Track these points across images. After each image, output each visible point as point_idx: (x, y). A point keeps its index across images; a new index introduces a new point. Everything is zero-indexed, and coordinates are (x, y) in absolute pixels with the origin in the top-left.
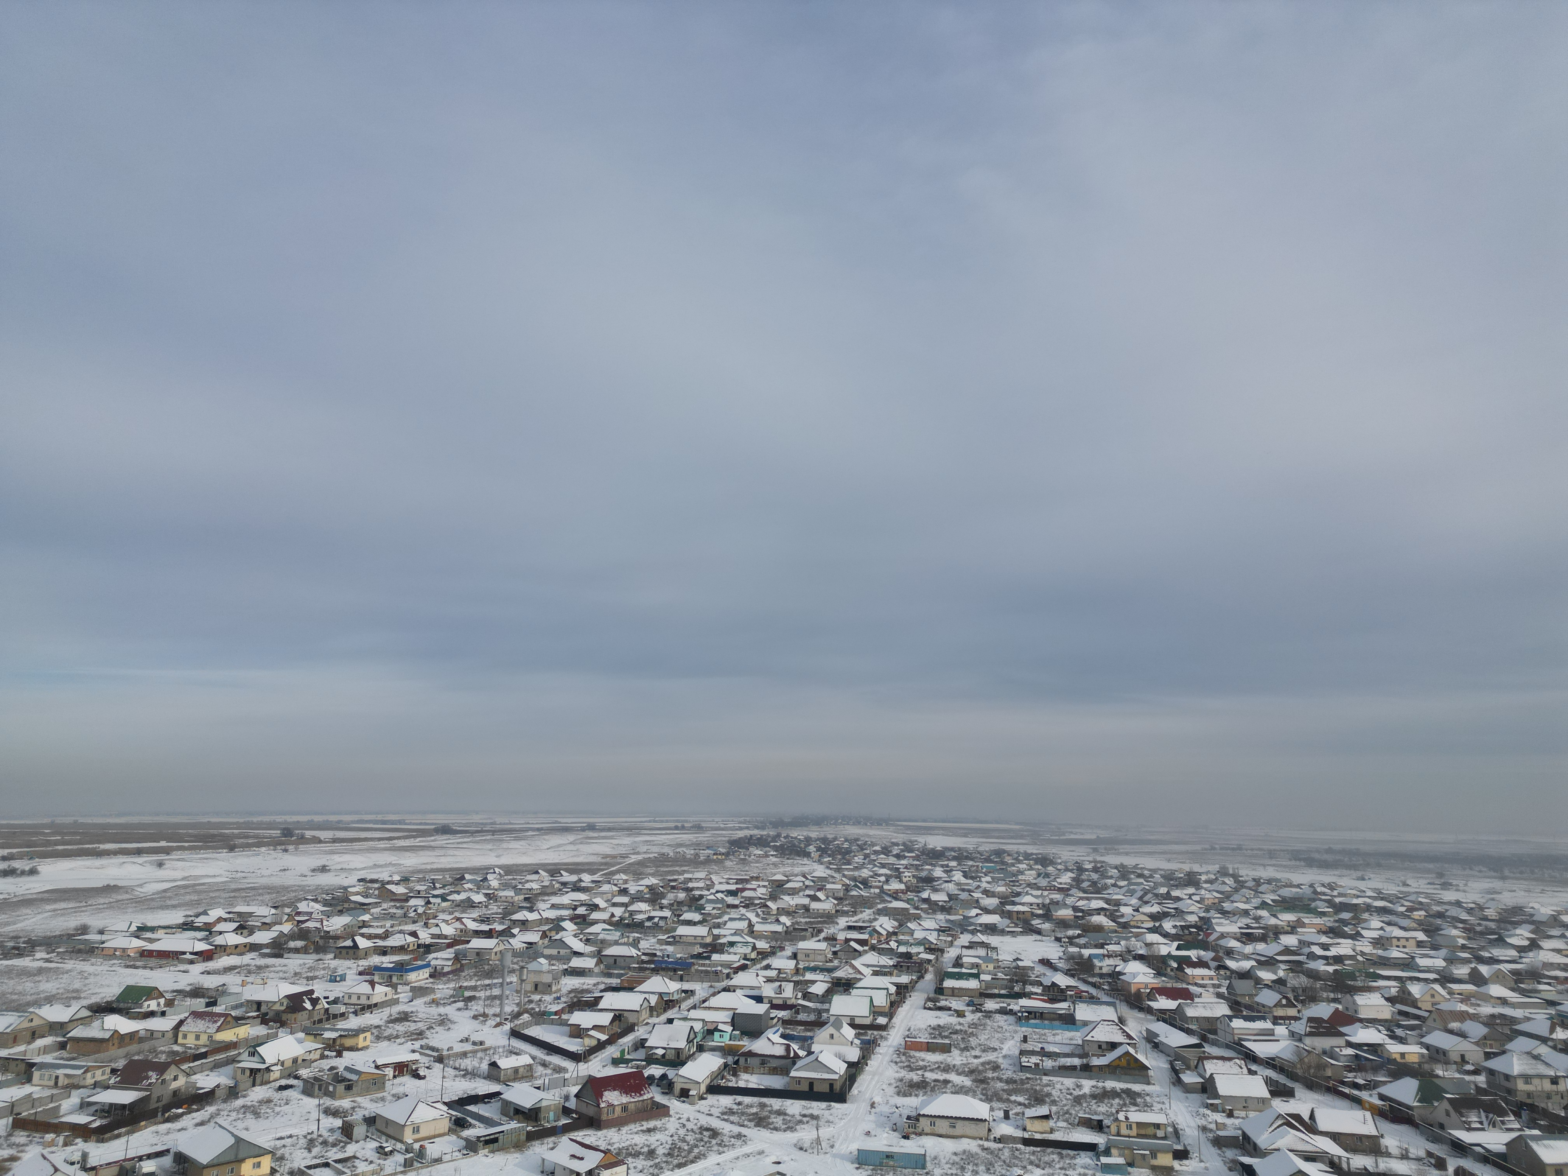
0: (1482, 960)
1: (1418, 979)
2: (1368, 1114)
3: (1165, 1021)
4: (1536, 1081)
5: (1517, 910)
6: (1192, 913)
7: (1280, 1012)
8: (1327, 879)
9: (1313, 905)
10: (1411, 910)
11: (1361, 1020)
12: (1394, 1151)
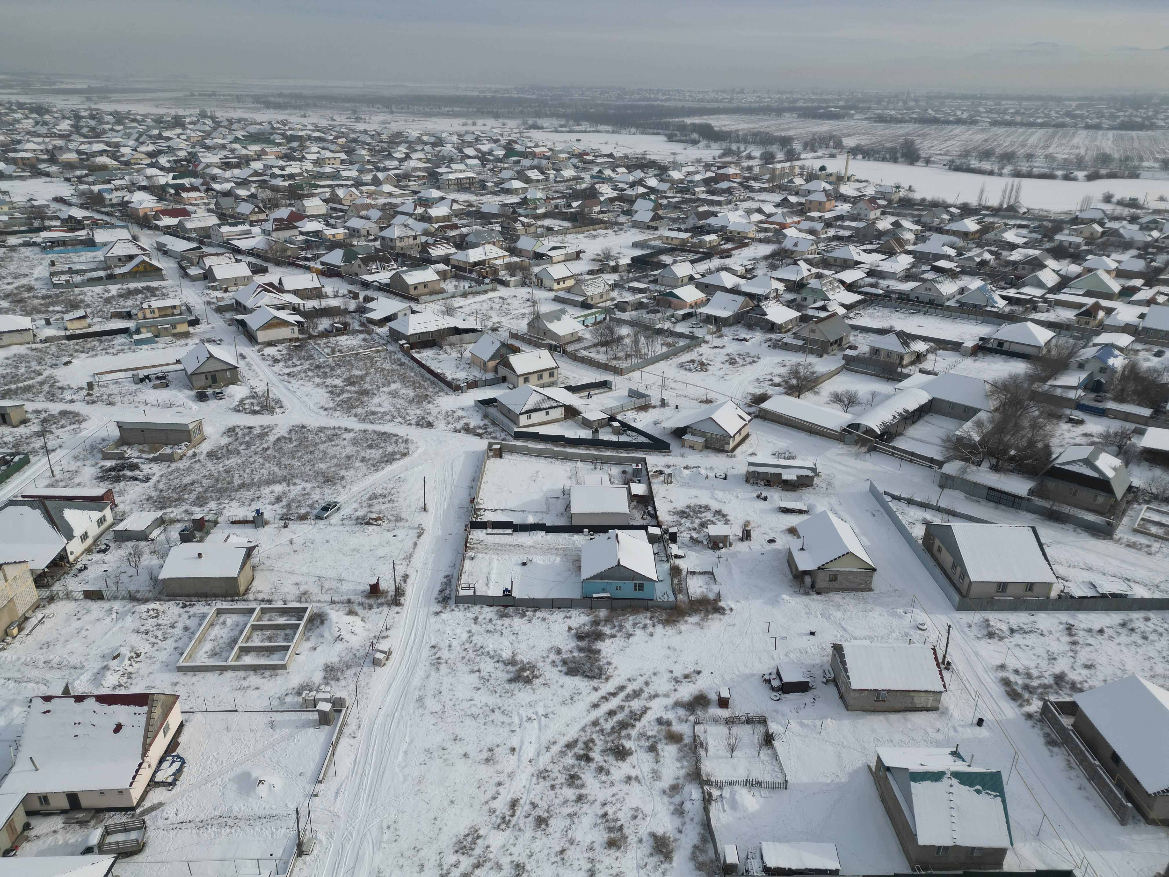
0: (378, 169)
1: (342, 185)
2: (315, 275)
3: (170, 234)
4: (406, 240)
5: (399, 134)
6: (182, 149)
7: (254, 217)
8: (281, 118)
9: (272, 138)
10: (337, 138)
11: (308, 217)
12: (330, 294)
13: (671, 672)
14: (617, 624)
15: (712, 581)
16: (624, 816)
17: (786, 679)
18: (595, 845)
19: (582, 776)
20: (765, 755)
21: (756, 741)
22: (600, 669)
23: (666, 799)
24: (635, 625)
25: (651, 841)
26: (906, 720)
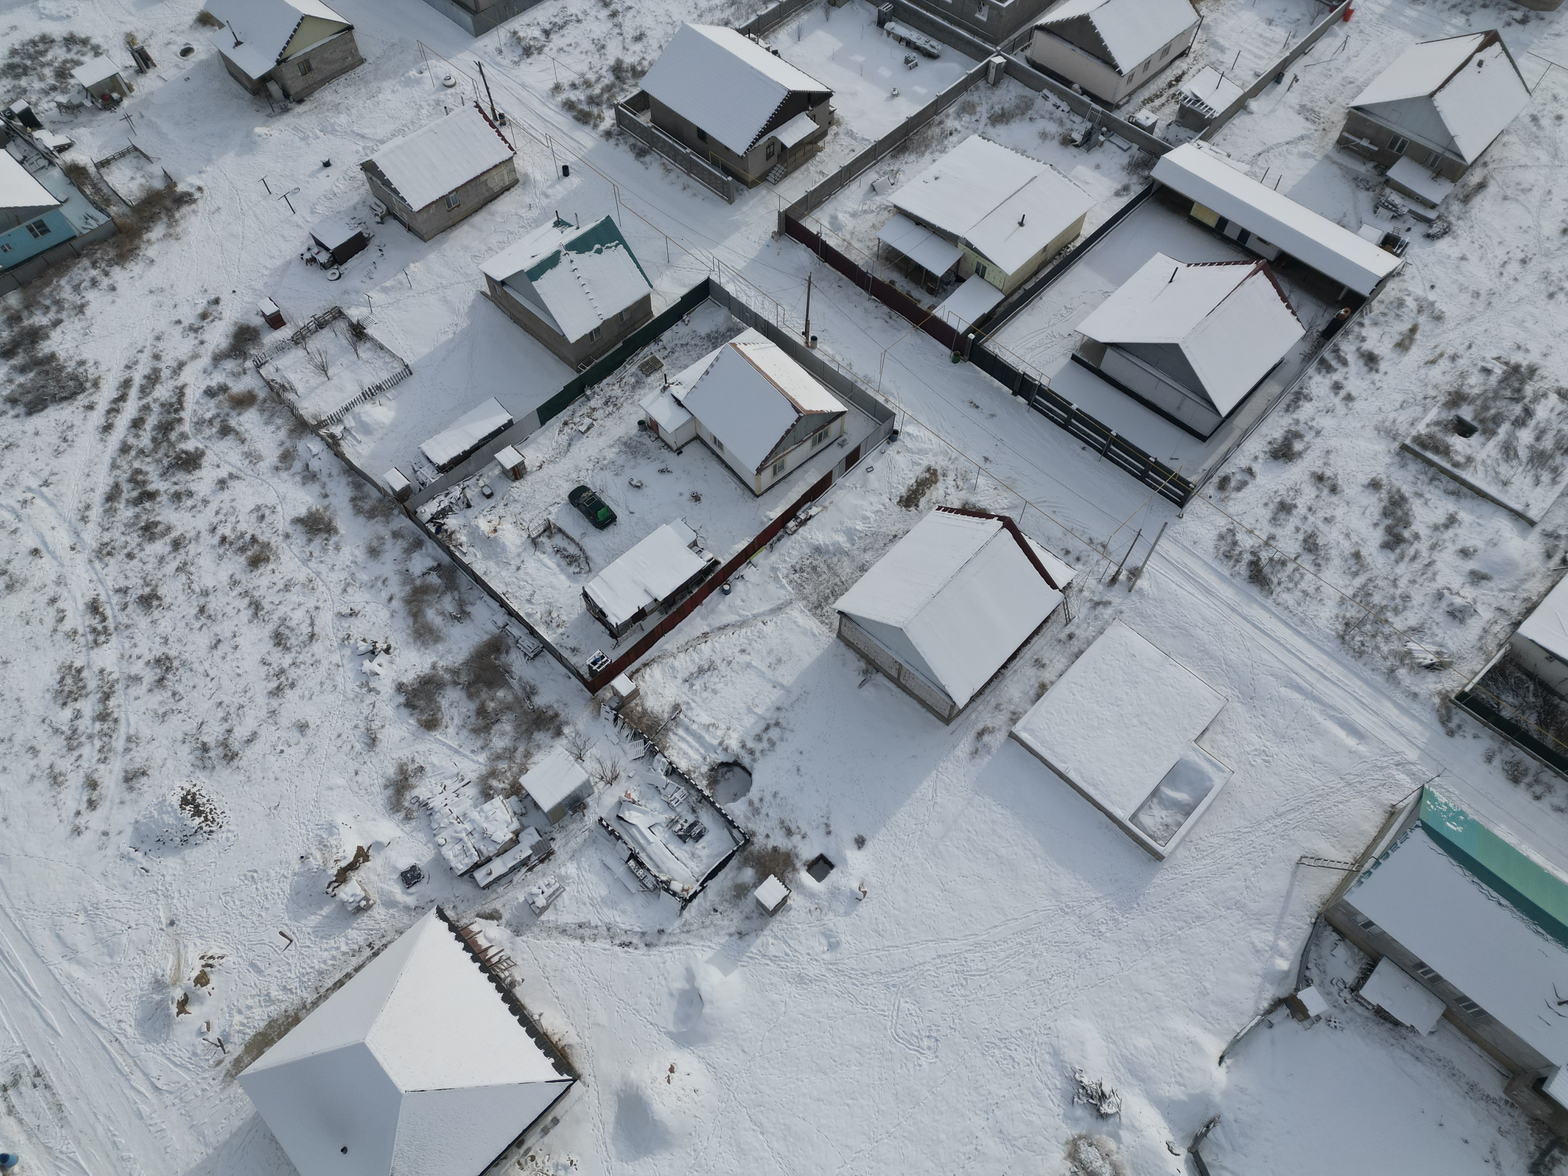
13: (179, 322)
14: (48, 302)
15: (143, 161)
16: (248, 526)
17: (332, 245)
18: (237, 577)
19: (158, 518)
20: (365, 351)
21: (345, 342)
22: (74, 377)
23: (284, 475)
24: (77, 288)
25: (300, 528)
26: (492, 215)
